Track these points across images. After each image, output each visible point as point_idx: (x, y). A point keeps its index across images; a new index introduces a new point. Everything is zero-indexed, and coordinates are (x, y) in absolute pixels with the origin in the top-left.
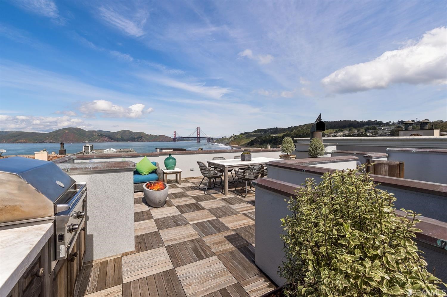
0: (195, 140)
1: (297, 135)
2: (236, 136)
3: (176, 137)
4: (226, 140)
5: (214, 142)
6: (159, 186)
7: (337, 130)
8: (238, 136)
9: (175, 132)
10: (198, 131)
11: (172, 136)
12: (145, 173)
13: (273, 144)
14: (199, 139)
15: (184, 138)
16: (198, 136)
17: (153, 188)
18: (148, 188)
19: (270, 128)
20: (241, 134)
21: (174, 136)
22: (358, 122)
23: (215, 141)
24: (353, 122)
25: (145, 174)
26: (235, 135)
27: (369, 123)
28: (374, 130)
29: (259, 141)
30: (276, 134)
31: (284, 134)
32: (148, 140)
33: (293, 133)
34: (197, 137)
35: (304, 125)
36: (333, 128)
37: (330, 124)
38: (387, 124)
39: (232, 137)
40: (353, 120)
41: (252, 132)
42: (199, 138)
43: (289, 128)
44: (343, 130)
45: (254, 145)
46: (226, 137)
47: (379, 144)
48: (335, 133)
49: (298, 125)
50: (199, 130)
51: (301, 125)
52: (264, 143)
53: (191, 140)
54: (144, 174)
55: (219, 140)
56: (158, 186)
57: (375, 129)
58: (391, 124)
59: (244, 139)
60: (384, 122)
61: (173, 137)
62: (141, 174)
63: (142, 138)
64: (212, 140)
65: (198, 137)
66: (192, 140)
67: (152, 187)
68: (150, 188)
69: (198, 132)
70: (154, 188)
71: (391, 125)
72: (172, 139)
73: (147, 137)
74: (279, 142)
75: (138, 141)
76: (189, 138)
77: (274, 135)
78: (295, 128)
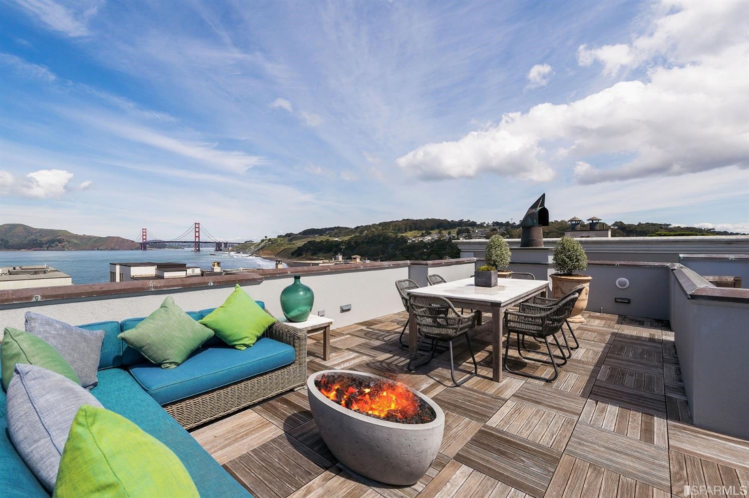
0: (189, 246)
1: (369, 240)
2: (270, 240)
3: (147, 240)
4: (252, 247)
5: (228, 251)
6: (394, 398)
7: (424, 232)
8: (275, 240)
9: (144, 232)
10: (197, 230)
11: (138, 239)
12: (247, 343)
13: (334, 254)
14: (198, 245)
15: (166, 243)
16: (197, 238)
17: (367, 407)
18: (348, 405)
19: (328, 227)
20: (279, 237)
21: (143, 239)
22: (449, 222)
23: (230, 248)
24: (442, 222)
25: (247, 346)
26: (268, 238)
27: (461, 223)
28: (467, 233)
29: (310, 249)
30: (338, 237)
31: (350, 237)
32: (77, 247)
33: (363, 236)
34: (194, 241)
35: (380, 224)
36: (418, 230)
37: (414, 224)
38: (481, 225)
39: (263, 241)
40: (443, 219)
41: (300, 234)
42: (199, 242)
43: (358, 227)
44: (430, 233)
45: (302, 255)
46: (252, 241)
47: (597, 248)
48: (420, 236)
49: (371, 224)
50: (199, 228)
51: (375, 224)
52: (320, 252)
53: (182, 247)
54: (245, 345)
55: (238, 247)
56: (390, 401)
57: (468, 231)
58: (485, 225)
59: (285, 244)
60: (478, 223)
61: (141, 241)
62: (233, 347)
63: (60, 243)
64: (226, 246)
65: (197, 240)
66: (184, 246)
67: (366, 403)
68: (355, 407)
69: (196, 232)
70: (373, 406)
71: (485, 227)
72: (139, 245)
73: (75, 241)
74: (343, 250)
75: (50, 248)
76: (177, 244)
77: (337, 239)
78: (367, 227)
